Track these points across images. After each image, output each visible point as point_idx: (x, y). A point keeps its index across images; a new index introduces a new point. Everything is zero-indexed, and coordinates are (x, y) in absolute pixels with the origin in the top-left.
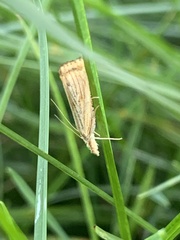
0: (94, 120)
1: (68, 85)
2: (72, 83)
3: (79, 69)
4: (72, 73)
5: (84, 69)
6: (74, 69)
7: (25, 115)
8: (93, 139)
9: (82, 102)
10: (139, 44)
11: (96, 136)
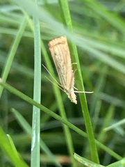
0: (73, 79)
1: (55, 54)
2: (58, 53)
3: (63, 43)
4: (58, 46)
5: (67, 44)
6: (59, 43)
7: (23, 69)
8: (73, 92)
9: (65, 67)
10: (103, 19)
11: (75, 90)
